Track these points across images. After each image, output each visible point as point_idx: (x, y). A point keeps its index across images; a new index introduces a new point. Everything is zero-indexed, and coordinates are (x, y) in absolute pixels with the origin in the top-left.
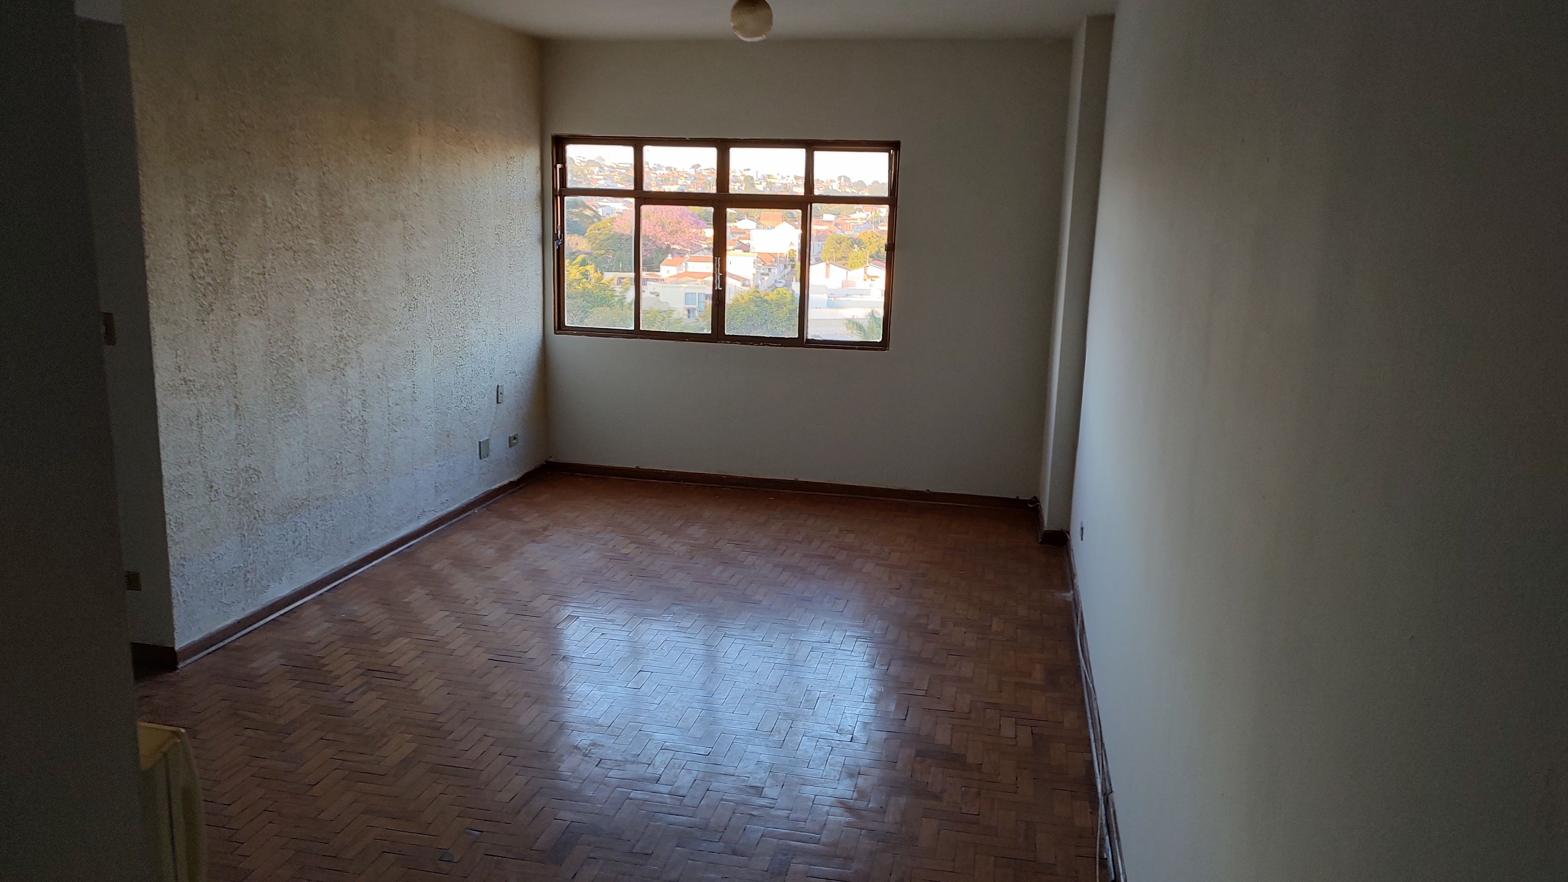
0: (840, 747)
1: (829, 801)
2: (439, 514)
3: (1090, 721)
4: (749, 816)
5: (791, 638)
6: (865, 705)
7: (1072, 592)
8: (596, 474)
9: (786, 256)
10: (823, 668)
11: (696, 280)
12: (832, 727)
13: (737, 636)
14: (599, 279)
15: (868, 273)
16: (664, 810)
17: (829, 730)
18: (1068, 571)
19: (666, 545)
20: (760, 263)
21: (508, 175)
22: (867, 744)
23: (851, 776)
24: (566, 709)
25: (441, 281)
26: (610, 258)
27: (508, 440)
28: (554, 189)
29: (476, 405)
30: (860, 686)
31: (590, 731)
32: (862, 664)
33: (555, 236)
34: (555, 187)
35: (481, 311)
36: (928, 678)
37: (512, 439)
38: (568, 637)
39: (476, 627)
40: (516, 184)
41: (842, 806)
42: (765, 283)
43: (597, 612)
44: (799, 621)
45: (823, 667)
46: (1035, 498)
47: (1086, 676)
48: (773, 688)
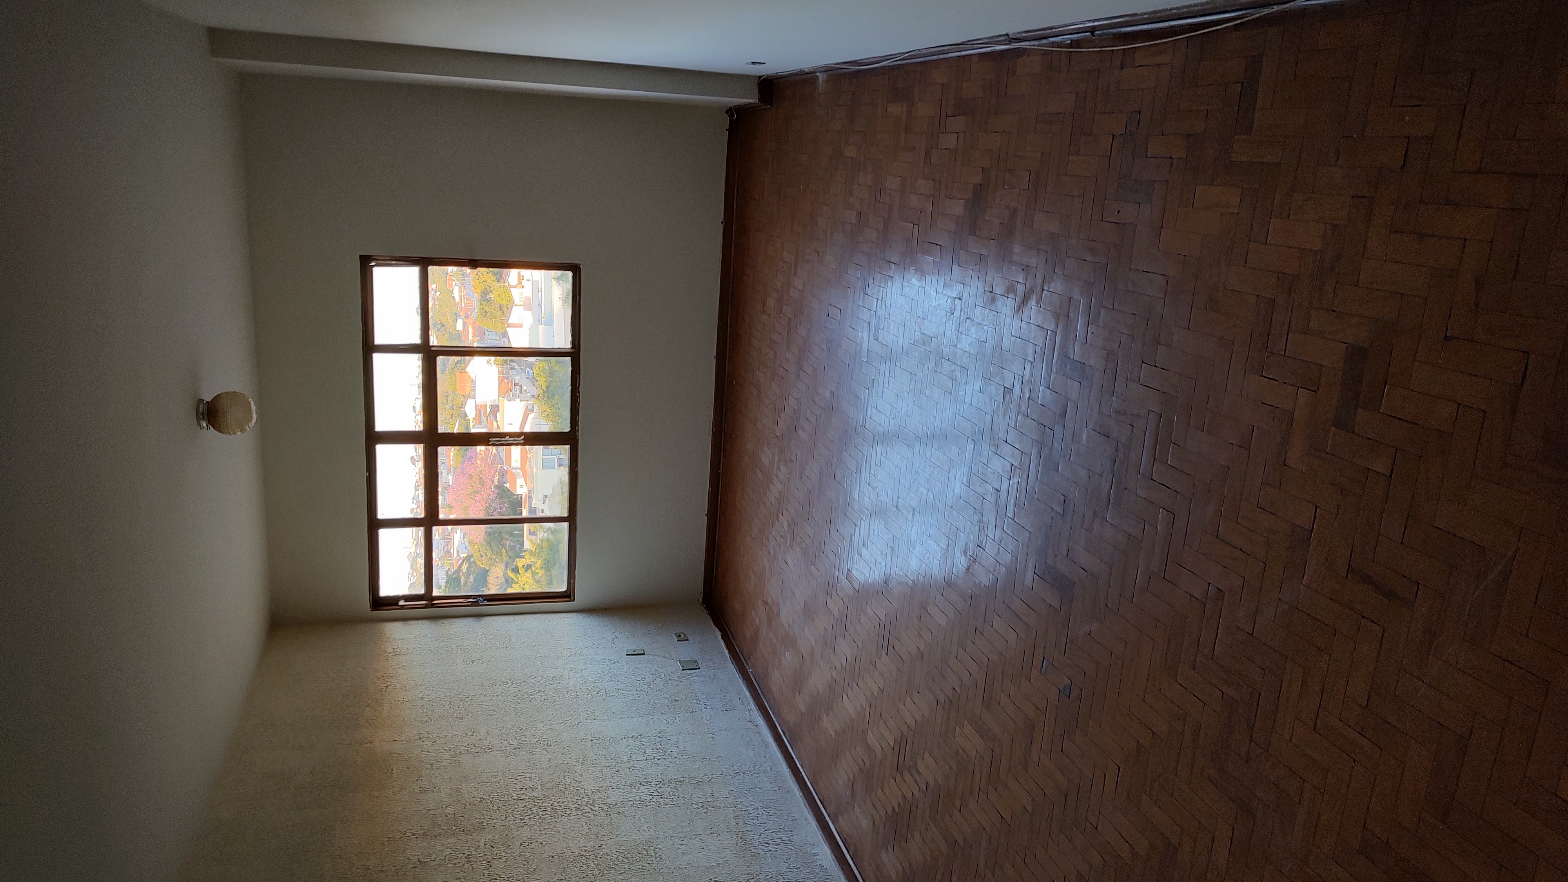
0: (966, 310)
1: (1016, 322)
2: (753, 706)
3: (941, 56)
4: (1030, 400)
5: (866, 361)
6: (928, 286)
7: (818, 74)
8: (714, 555)
9: (501, 367)
10: (894, 328)
11: (528, 458)
12: (949, 319)
13: (864, 414)
14: (532, 553)
15: (516, 284)
16: (1024, 484)
17: (951, 322)
18: (798, 78)
19: (779, 486)
20: (510, 395)
21: (412, 654)
22: (964, 284)
23: (993, 300)
24: (933, 579)
25: (521, 716)
26: (510, 543)
27: (681, 642)
28: (426, 607)
29: (646, 676)
30: (910, 291)
31: (952, 557)
32: (889, 289)
33: (474, 604)
34: (424, 606)
35: (551, 675)
36: (902, 223)
37: (680, 639)
38: (866, 579)
39: (857, 667)
40: (421, 645)
41: (1021, 309)
42: (529, 389)
43: (843, 551)
44: (850, 352)
45: (892, 328)
46: (727, 112)
47: (896, 61)
48: (913, 378)
